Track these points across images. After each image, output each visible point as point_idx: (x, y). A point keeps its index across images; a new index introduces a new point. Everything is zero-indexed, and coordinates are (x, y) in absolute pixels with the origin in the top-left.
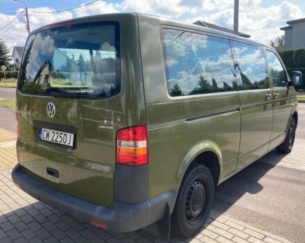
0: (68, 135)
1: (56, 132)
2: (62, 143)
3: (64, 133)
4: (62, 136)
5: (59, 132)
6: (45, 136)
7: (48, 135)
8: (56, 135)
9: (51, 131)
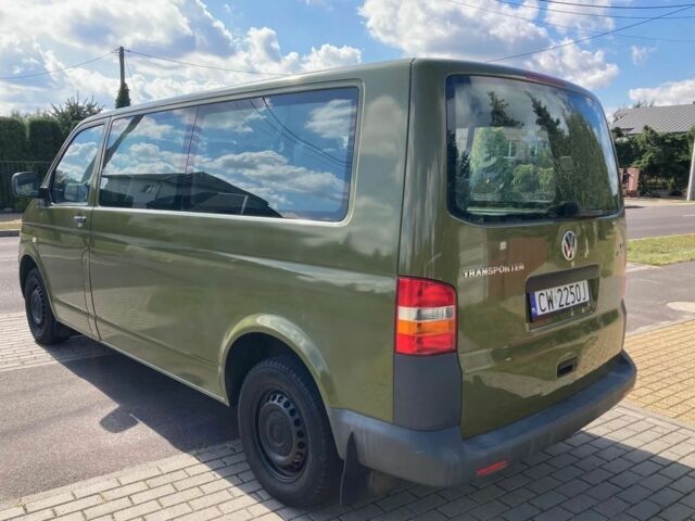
0: (580, 284)
1: (562, 288)
2: (577, 302)
3: (574, 284)
4: (573, 290)
5: (568, 286)
6: (544, 304)
7: (550, 301)
8: (565, 293)
9: (555, 290)
